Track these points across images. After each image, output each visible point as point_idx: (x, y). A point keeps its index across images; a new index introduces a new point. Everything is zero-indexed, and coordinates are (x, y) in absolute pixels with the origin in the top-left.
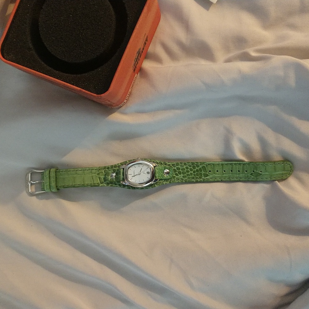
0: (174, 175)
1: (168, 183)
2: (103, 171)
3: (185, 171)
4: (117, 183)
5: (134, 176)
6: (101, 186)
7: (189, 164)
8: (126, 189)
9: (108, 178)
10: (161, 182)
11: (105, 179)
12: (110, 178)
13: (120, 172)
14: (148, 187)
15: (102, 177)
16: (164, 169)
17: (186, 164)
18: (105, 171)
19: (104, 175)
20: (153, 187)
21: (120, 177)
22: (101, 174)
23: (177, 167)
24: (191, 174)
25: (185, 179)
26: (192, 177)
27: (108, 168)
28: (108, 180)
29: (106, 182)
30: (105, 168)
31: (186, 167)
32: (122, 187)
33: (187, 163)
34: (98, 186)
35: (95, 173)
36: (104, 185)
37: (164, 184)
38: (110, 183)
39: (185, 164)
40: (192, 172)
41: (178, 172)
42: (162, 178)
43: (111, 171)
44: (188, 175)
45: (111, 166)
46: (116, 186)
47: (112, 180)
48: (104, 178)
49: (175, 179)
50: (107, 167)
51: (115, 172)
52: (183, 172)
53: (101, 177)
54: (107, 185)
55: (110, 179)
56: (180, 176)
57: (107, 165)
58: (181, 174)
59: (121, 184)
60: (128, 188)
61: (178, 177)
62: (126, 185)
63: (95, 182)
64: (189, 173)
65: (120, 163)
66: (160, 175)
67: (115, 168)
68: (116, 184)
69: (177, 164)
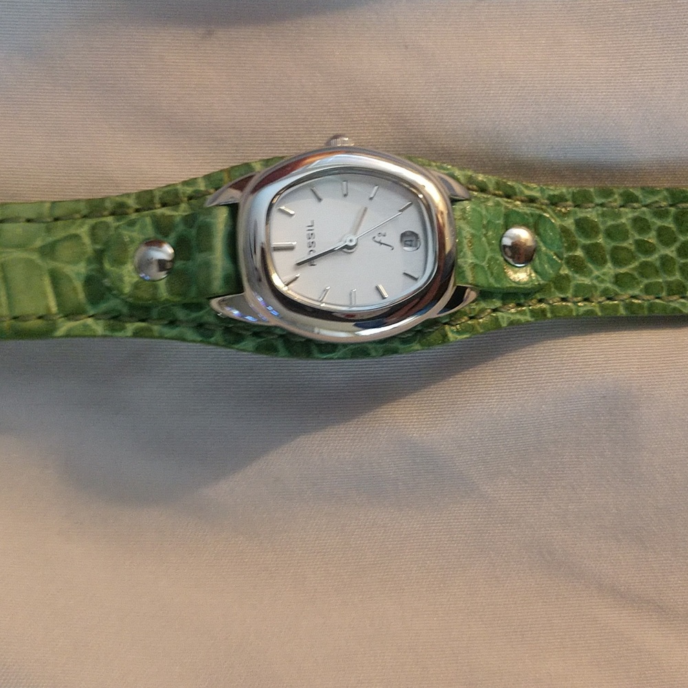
0: (565, 271)
1: (528, 318)
2: (83, 230)
3: (629, 244)
4: (181, 314)
5: (310, 261)
6: (67, 336)
7: (656, 198)
8: (244, 356)
9: (121, 279)
10: (482, 311)
11: (97, 287)
12: (128, 276)
13: (206, 231)
14: (396, 344)
15: (77, 271)
16: (501, 222)
17: (636, 200)
18: (93, 228)
19: (89, 261)
20: (430, 345)
21: (208, 265)
22: (65, 251)
23: (581, 214)
24: (663, 264)
25: (631, 292)
26: (669, 284)
27: (119, 210)
28: (121, 293)
29: (103, 307)
30: (95, 208)
31: (636, 220)
32: (216, 344)
33: (638, 193)
34: (46, 333)
35: (21, 246)
36: (86, 326)
37: (504, 325)
38: (132, 317)
39: (629, 199)
40: (671, 252)
41: (585, 248)
42: (492, 280)
43: (143, 227)
44: (644, 269)
45: (140, 196)
46: (174, 332)
47: (145, 294)
48: (89, 281)
49: (569, 295)
50: (108, 204)
51: (173, 236)
52: (616, 248)
53: (70, 270)
54: (113, 329)
55: (136, 286)
56: (596, 273)
57: (111, 192)
58: (605, 262)
59: (211, 319)
60: (258, 350)
61: (587, 281)
62: (248, 326)
63: (27, 305)
64: (654, 258)
65: (208, 177)
66: (484, 264)
67: (167, 211)
68: (173, 323)
69: (581, 200)
